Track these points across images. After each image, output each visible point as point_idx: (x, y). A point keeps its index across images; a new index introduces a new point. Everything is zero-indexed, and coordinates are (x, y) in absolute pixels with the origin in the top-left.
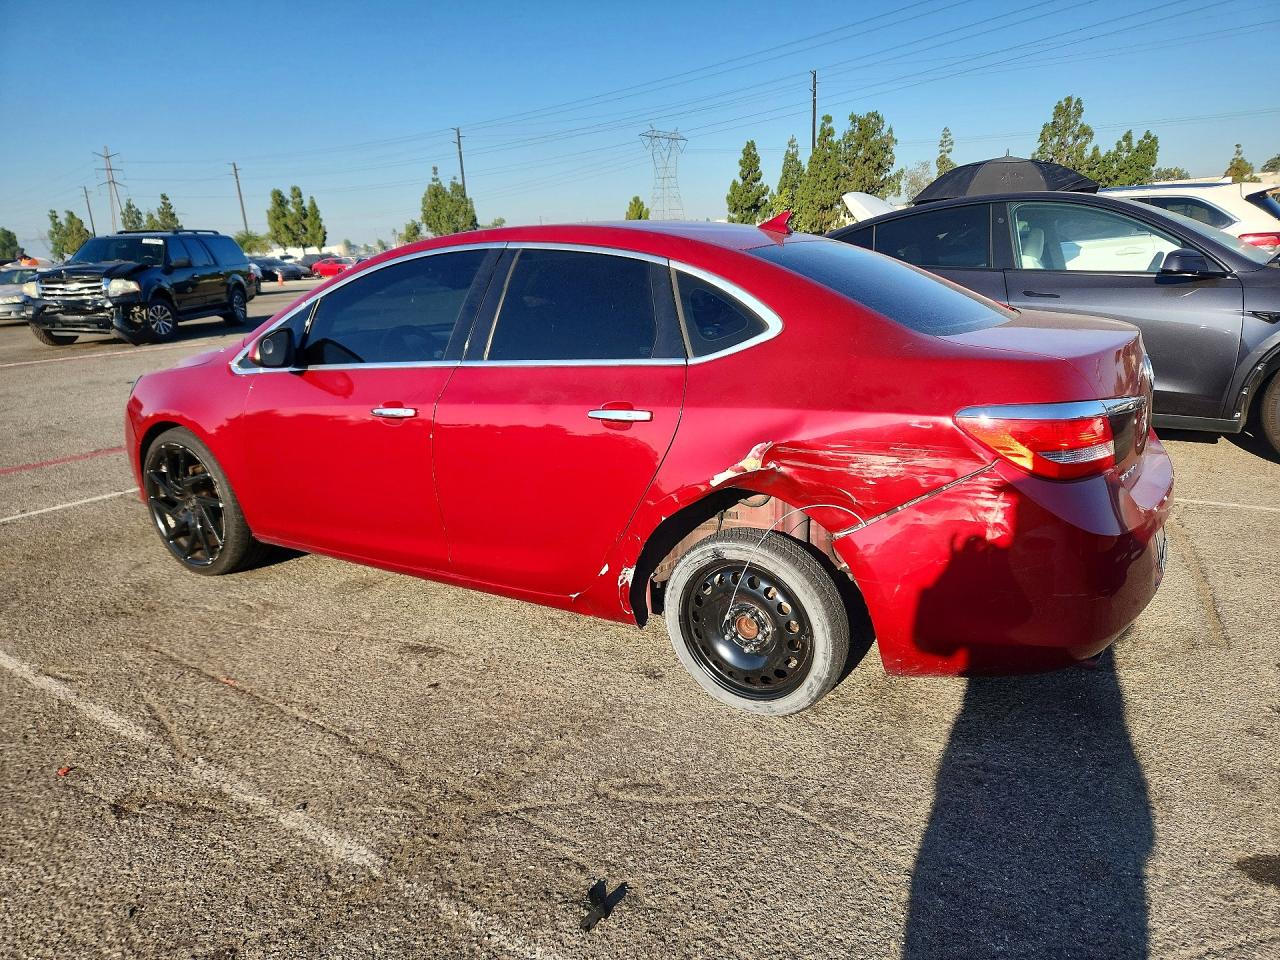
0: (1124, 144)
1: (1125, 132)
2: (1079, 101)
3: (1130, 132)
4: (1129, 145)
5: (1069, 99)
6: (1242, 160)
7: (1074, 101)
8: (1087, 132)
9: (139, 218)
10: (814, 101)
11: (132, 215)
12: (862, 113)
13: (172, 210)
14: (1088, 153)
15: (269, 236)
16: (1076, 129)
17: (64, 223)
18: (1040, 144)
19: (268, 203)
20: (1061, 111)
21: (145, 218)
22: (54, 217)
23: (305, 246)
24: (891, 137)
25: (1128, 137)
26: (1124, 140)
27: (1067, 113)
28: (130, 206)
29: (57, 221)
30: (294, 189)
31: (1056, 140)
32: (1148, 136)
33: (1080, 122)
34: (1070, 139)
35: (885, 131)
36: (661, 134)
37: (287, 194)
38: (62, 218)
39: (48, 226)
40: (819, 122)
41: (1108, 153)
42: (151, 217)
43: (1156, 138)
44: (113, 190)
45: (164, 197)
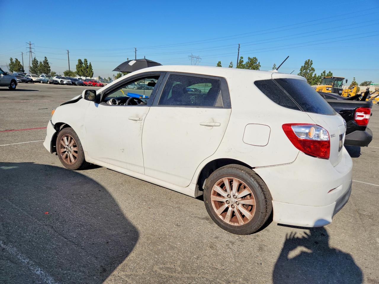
0: (323, 74)
1: (323, 71)
2: (311, 61)
3: (325, 71)
4: (325, 74)
5: (309, 60)
6: (355, 82)
7: (310, 61)
8: (313, 69)
9: (37, 63)
10: (239, 52)
11: (35, 62)
12: (251, 57)
13: (47, 62)
14: (313, 76)
15: (76, 72)
16: (310, 68)
17: (14, 62)
18: (300, 71)
19: (77, 63)
20: (307, 63)
21: (39, 63)
22: (11, 60)
23: (86, 76)
24: (259, 65)
25: (324, 72)
26: (323, 73)
27: (308, 64)
28: (35, 59)
29: (12, 61)
30: (85, 60)
31: (305, 71)
32: (330, 72)
33: (312, 67)
34: (308, 71)
35: (257, 63)
36: (194, 57)
37: (83, 61)
38: (14, 60)
39: (9, 62)
40: (239, 58)
41: (319, 76)
42: (41, 63)
43: (332, 73)
44: (31, 54)
45: (46, 58)
